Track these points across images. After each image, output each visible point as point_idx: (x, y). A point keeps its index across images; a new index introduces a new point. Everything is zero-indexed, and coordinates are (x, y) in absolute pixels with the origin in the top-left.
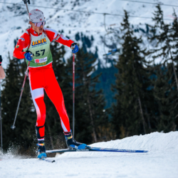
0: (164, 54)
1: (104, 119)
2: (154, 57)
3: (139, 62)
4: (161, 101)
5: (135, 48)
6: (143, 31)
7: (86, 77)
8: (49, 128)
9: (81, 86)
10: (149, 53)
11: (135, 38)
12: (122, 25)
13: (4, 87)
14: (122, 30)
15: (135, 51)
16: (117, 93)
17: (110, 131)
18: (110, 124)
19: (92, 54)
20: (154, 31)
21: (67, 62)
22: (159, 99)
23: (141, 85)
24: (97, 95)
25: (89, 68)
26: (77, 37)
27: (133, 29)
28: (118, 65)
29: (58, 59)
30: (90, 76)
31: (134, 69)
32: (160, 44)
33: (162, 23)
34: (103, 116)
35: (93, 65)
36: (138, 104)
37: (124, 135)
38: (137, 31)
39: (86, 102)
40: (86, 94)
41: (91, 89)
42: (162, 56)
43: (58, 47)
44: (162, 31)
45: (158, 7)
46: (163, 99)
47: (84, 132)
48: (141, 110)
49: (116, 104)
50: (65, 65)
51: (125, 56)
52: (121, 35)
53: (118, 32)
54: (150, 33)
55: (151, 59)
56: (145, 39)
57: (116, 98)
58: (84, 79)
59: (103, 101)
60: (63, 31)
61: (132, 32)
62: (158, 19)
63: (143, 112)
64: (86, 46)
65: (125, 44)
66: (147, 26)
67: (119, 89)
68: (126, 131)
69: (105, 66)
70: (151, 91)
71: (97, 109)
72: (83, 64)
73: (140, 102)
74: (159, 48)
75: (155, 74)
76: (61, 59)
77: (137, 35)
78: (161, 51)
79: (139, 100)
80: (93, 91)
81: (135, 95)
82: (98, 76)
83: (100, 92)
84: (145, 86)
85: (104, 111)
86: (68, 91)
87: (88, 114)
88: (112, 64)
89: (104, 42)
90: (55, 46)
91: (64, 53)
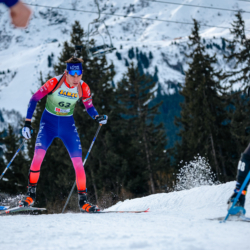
0: (245, 77)
1: (164, 162)
2: (232, 82)
3: (212, 88)
4: (240, 140)
5: (207, 69)
6: (218, 47)
7: (142, 107)
8: (92, 172)
9: (135, 119)
10: (225, 76)
11: (207, 56)
12: (190, 38)
14: (190, 46)
15: (207, 73)
16: (182, 129)
17: (172, 178)
18: (172, 169)
19: (150, 76)
20: (232, 47)
21: (116, 86)
22: (238, 137)
23: (214, 118)
24: (155, 131)
25: (146, 95)
26: (131, 53)
27: (205, 45)
28: (184, 91)
29: (105, 82)
30: (146, 106)
31: (206, 97)
32: (240, 64)
33: (244, 37)
34: (163, 159)
35: (151, 91)
36: (210, 143)
38: (209, 46)
39: (141, 139)
40: (141, 128)
41: (148, 122)
42: (243, 81)
43: (106, 67)
44: (243, 48)
45: (239, 16)
46: (243, 137)
47: (137, 179)
48: (214, 151)
49: (180, 142)
50: (114, 90)
51: (194, 79)
52: (189, 53)
53: (185, 48)
54: (226, 50)
55: (228, 84)
56: (220, 57)
57: (180, 135)
58: (139, 109)
59: (163, 139)
61: (203, 49)
62: (238, 32)
63: (217, 153)
64: (143, 65)
65: (193, 64)
66: (223, 40)
67: (185, 123)
69: (167, 92)
70: (228, 126)
71: (155, 148)
72: (138, 89)
73: (212, 141)
74: (239, 69)
75: (233, 103)
76: (109, 82)
77: (210, 52)
78: (242, 74)
79: (211, 138)
80: (151, 125)
81: (206, 132)
82: (157, 106)
83: (160, 126)
84: (220, 119)
85: (165, 151)
86: (118, 124)
87: (144, 155)
88: (176, 90)
89: (166, 61)
90: (102, 65)
91: (113, 74)
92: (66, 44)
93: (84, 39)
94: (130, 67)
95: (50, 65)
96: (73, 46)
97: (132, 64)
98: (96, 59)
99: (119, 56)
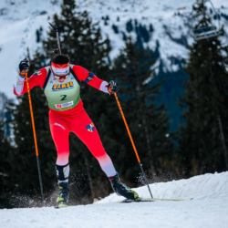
1: (167, 147)
3: (220, 63)
5: (214, 43)
6: (226, 17)
7: (142, 86)
8: (86, 160)
9: (133, 99)
12: (194, 8)
13: (21, 100)
14: (194, 17)
15: (214, 47)
16: (186, 110)
17: (176, 165)
18: (176, 155)
19: (151, 51)
21: (113, 64)
23: (222, 98)
24: (156, 113)
25: (146, 73)
26: (129, 26)
27: (212, 16)
28: (189, 68)
29: (100, 59)
30: (146, 85)
31: (212, 74)
34: (165, 144)
35: (152, 68)
36: (218, 126)
37: (196, 171)
38: (217, 17)
39: (141, 122)
40: (141, 110)
41: (148, 103)
43: (100, 41)
48: (222, 134)
49: (184, 125)
50: (111, 68)
51: (199, 54)
52: (195, 23)
53: (190, 19)
57: (184, 117)
58: (138, 89)
59: (165, 121)
60: (107, 18)
61: (209, 20)
63: (225, 137)
64: (142, 39)
67: (188, 103)
68: (200, 165)
69: (169, 69)
71: (156, 132)
72: (136, 66)
73: (220, 123)
76: (105, 59)
77: (218, 24)
79: (219, 119)
80: (151, 107)
81: (213, 113)
82: (159, 85)
83: (162, 108)
85: (167, 135)
86: (115, 106)
87: (144, 140)
88: (180, 66)
89: (168, 34)
90: (96, 40)
91: (109, 49)
92: (56, 17)
93: (76, 10)
94: (128, 41)
95: (38, 40)
96: (64, 19)
97: (130, 38)
98: (89, 33)
99: (115, 29)
